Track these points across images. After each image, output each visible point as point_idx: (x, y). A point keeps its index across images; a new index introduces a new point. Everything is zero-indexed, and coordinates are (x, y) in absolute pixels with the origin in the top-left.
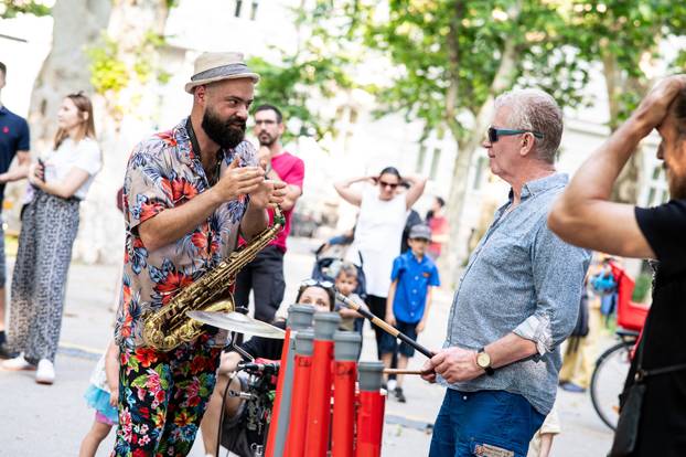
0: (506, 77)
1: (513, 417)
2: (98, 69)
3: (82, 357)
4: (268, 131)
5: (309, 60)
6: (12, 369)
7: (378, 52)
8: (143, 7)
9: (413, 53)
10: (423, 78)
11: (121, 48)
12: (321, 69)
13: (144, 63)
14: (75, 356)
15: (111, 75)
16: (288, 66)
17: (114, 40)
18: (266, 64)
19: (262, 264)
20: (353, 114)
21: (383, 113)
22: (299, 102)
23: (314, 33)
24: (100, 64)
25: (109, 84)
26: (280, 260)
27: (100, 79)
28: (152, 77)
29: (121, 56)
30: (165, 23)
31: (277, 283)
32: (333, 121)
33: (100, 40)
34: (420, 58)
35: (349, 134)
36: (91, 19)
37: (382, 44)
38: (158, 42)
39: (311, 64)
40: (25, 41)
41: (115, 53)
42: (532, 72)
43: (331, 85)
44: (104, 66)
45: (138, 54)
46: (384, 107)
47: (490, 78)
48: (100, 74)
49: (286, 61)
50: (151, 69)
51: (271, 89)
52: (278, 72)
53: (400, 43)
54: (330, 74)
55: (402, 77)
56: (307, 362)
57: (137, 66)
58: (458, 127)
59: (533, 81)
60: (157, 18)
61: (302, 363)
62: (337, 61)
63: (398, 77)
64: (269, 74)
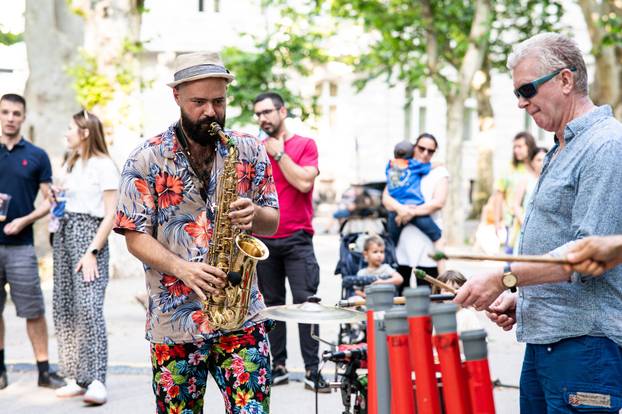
0: (483, 24)
1: (603, 360)
2: (82, 87)
3: (129, 373)
4: (268, 121)
5: (282, 41)
6: (65, 396)
7: (350, 22)
8: (115, 17)
9: (385, 16)
10: (399, 39)
11: (100, 63)
12: (295, 48)
13: (125, 73)
14: (123, 373)
15: (96, 90)
16: (262, 51)
17: (92, 55)
18: (240, 53)
19: (292, 250)
20: (333, 87)
21: (365, 82)
22: (278, 85)
23: (283, 13)
24: (83, 82)
25: (95, 99)
26: (310, 244)
27: (86, 96)
28: (135, 85)
29: (103, 69)
30: (139, 29)
31: (310, 267)
32: (315, 98)
33: (78, 58)
34: (393, 19)
35: (333, 108)
36: (63, 38)
37: (353, 13)
38: (135, 49)
39: (285, 45)
40: (11, 71)
41: (96, 68)
42: (505, 14)
43: (306, 62)
44: (88, 83)
45: (118, 65)
46: (364, 75)
47: (467, 28)
48: (85, 91)
49: (259, 46)
50: (133, 78)
51: (249, 77)
52: (254, 59)
53: (370, 8)
54: (305, 52)
55: (378, 42)
56: (400, 341)
57: (118, 76)
58: (443, 81)
59: (507, 22)
60: (130, 26)
61: (396, 343)
62: (309, 38)
63: (373, 43)
64: (245, 63)
